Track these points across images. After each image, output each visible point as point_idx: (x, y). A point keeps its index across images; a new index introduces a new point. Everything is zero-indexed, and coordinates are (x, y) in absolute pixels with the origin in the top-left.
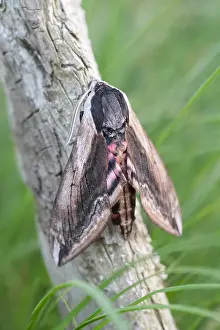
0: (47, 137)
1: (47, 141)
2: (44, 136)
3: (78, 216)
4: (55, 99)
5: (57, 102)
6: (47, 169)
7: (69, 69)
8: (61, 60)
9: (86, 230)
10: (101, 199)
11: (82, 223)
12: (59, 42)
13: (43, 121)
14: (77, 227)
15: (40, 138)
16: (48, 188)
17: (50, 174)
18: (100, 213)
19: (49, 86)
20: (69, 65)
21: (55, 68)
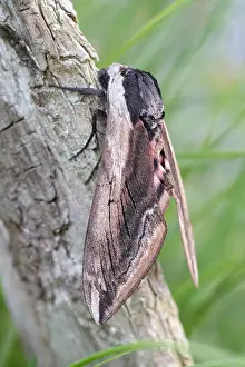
0: (35, 154)
1: (34, 159)
2: (31, 152)
3: (121, 244)
4: (48, 102)
5: (52, 106)
6: (32, 195)
7: (70, 62)
8: (60, 51)
9: (135, 261)
10: (150, 212)
11: (128, 252)
12: (57, 27)
13: (30, 133)
14: (121, 261)
15: (23, 155)
16: (34, 219)
17: (38, 201)
18: (151, 232)
19: (39, 87)
20: (70, 57)
21: (51, 61)
